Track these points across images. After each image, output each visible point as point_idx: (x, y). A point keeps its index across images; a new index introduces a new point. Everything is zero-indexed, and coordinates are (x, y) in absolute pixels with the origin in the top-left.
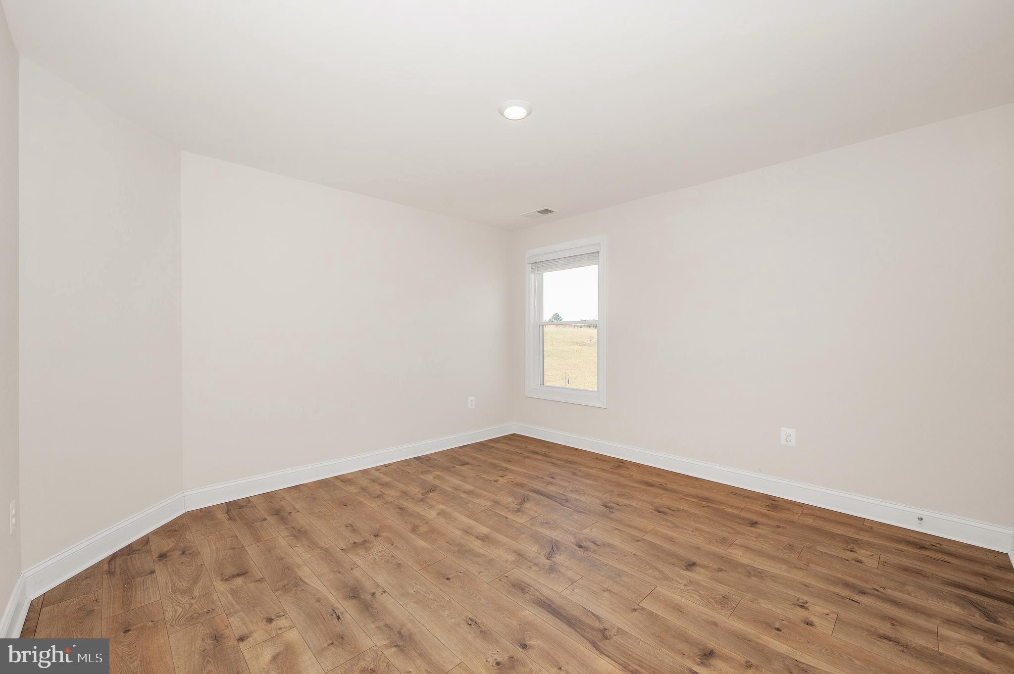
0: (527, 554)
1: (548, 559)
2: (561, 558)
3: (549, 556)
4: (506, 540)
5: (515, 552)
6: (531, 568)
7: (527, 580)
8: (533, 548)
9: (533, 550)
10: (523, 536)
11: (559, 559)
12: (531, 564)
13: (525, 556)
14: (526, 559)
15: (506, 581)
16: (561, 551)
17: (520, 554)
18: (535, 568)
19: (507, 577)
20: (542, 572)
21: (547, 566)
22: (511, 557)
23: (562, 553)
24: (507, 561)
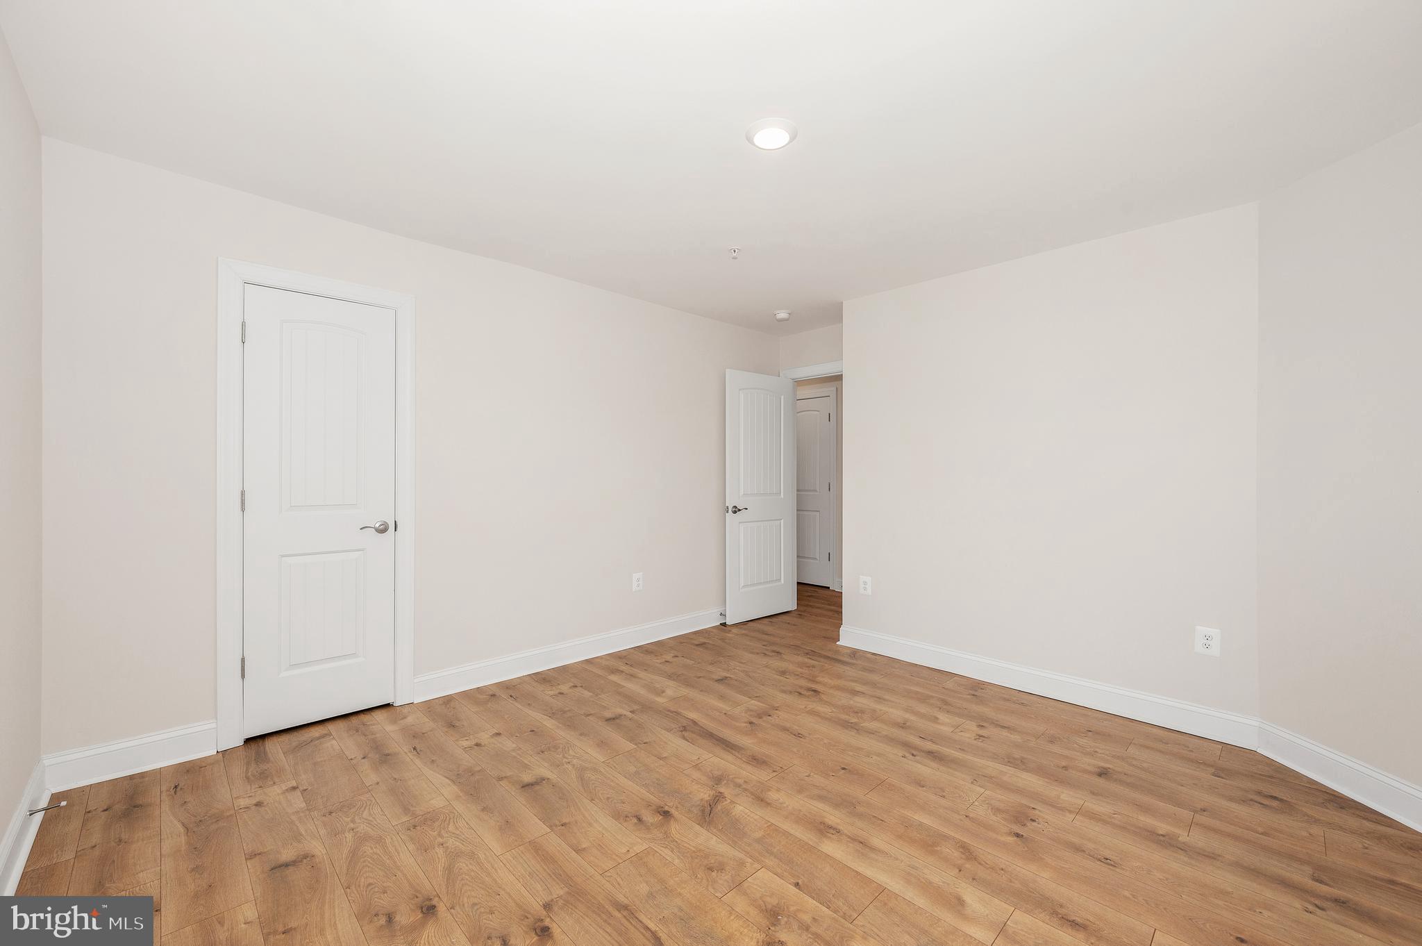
0: (750, 799)
1: (721, 793)
2: (702, 794)
3: (719, 797)
4: (786, 826)
5: (768, 804)
6: (745, 782)
7: (749, 768)
8: (741, 811)
9: (741, 808)
10: (759, 834)
11: (706, 793)
12: (744, 786)
13: (752, 797)
14: (752, 794)
15: (775, 767)
16: (699, 805)
17: (761, 800)
18: (740, 781)
19: (774, 771)
20: (731, 777)
21: (723, 783)
22: (772, 796)
23: (698, 803)
24: (778, 790)
